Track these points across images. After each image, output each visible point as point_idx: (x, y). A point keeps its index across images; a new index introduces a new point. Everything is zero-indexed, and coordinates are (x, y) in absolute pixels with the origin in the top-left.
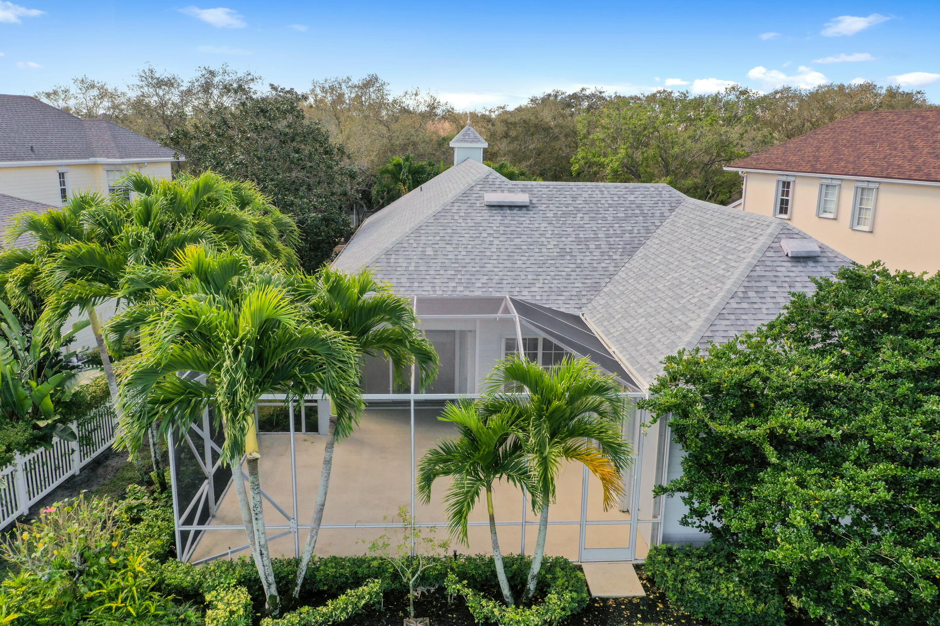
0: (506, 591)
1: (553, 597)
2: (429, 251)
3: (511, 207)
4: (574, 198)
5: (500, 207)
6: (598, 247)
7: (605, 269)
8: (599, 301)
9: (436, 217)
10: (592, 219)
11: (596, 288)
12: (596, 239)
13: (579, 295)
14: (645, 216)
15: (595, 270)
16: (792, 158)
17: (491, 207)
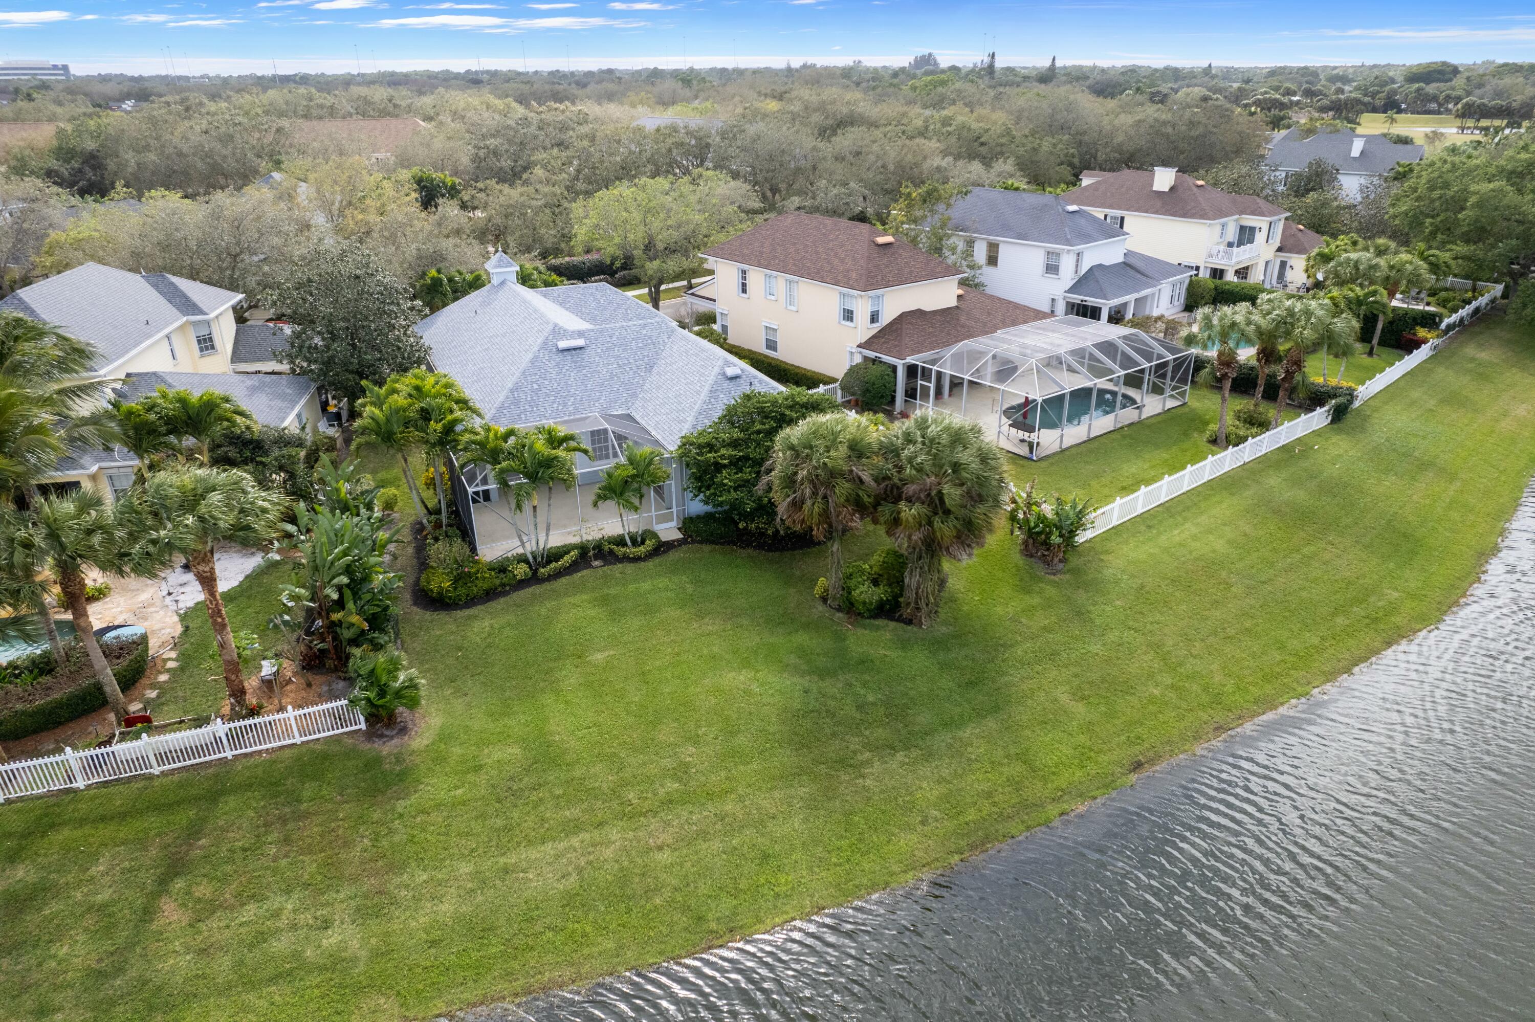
0: (629, 543)
1: (647, 542)
2: (536, 386)
3: (575, 349)
4: (611, 337)
5: (568, 350)
6: (631, 369)
7: (638, 383)
8: (638, 404)
9: (532, 362)
10: (624, 350)
11: (634, 395)
12: (629, 363)
13: (627, 402)
14: (653, 343)
15: (632, 384)
16: (746, 251)
17: (563, 351)
